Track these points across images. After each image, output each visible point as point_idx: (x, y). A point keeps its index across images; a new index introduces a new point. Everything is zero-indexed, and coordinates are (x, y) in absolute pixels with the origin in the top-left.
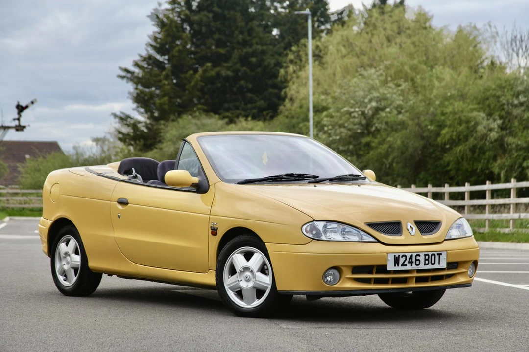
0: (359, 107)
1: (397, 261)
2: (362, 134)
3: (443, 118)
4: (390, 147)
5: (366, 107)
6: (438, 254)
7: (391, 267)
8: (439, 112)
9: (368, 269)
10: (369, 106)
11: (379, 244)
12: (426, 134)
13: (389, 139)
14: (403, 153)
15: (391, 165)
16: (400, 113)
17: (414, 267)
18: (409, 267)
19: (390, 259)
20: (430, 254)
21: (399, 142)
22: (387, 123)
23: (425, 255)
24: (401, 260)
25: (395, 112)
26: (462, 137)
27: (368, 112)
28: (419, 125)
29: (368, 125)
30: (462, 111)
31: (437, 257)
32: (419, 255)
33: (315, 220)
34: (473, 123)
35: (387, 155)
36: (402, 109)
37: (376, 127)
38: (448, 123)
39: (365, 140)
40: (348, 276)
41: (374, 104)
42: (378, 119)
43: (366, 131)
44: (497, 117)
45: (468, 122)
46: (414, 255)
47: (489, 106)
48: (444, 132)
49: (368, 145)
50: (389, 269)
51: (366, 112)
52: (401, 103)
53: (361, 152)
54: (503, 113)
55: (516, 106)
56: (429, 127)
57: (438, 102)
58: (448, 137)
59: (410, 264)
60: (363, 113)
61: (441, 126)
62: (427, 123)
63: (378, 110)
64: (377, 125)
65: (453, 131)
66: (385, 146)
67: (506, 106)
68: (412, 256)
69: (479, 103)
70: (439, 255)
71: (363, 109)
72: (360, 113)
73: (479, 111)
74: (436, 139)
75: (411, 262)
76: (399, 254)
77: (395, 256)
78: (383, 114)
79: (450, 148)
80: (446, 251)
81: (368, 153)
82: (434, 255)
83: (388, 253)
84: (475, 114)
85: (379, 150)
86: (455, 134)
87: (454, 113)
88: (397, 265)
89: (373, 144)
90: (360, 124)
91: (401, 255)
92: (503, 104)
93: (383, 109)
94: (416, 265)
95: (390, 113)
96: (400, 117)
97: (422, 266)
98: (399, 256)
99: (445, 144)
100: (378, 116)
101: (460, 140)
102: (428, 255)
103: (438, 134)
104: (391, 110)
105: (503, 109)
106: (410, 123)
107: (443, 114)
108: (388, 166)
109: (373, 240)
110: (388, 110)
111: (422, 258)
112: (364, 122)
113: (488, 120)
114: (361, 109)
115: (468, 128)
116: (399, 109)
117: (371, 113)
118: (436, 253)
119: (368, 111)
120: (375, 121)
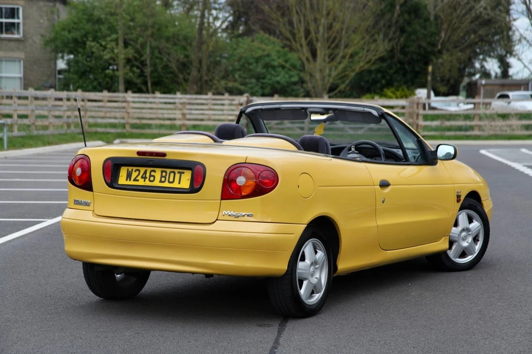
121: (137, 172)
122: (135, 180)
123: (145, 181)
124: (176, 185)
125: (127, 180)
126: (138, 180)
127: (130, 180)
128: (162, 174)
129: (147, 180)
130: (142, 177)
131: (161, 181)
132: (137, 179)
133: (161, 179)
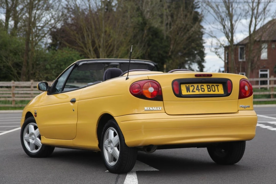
121: (193, 87)
122: (193, 91)
123: (199, 91)
124: (216, 92)
125: (187, 92)
126: (195, 92)
127: (190, 92)
128: (208, 87)
129: (200, 91)
130: (197, 90)
131: (208, 91)
132: (194, 90)
133: (208, 90)
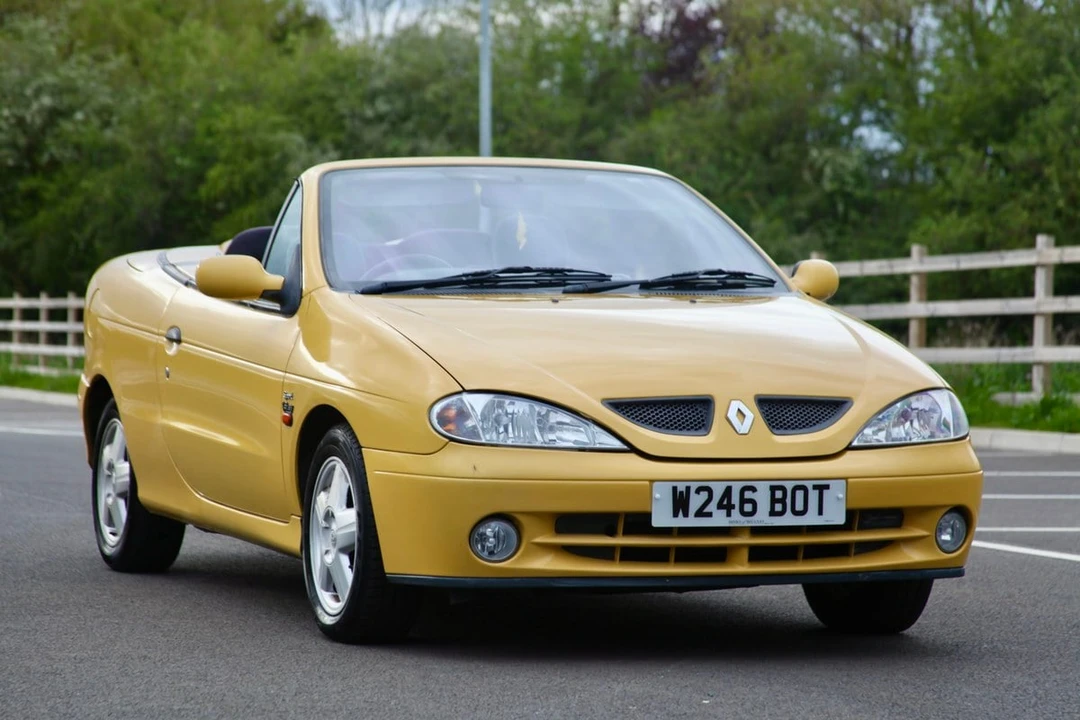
0: (9, 107)
1: (680, 503)
2: (17, 171)
3: (209, 141)
4: (88, 202)
5: (28, 106)
6: (815, 487)
7: (662, 517)
8: (200, 127)
9: (604, 522)
10: (35, 106)
11: (633, 457)
12: (172, 176)
13: (85, 184)
14: (117, 218)
15: (89, 244)
16: (106, 124)
17: (737, 519)
18: (719, 519)
19: (658, 496)
20: (789, 486)
21: (108, 192)
22: (78, 147)
23: (773, 489)
24: (696, 502)
25: (96, 122)
26: (254, 187)
27: (33, 121)
28: (154, 154)
29: (32, 150)
30: (254, 129)
31: (813, 495)
32: (753, 489)
33: (464, 390)
34: (277, 156)
35: (80, 220)
36: (111, 114)
37: (52, 156)
38: (223, 153)
39: (24, 184)
40: (539, 540)
41: (46, 101)
42: (57, 136)
43: (27, 165)
44: (329, 146)
45: (266, 152)
46: (736, 488)
47: (312, 119)
48: (213, 173)
49: (33, 197)
50: (656, 523)
51: (28, 118)
52: (109, 101)
53: (16, 213)
54: (342, 137)
55: (368, 122)
56: (179, 161)
57: (196, 105)
58: (222, 185)
59: (724, 512)
60: (20, 122)
61: (207, 160)
62: (173, 150)
63: (55, 115)
64: (53, 149)
65: (233, 173)
66: (76, 201)
67: (347, 122)
68: (729, 490)
69: (288, 112)
70: (821, 489)
71: (20, 112)
72: (13, 121)
73: (289, 130)
74: (195, 190)
75: (726, 505)
76: (688, 484)
77: (675, 489)
78: (67, 126)
79: (228, 211)
80: (846, 479)
81: (34, 213)
82: (804, 488)
83: (652, 481)
84: (281, 136)
85: (61, 209)
86: (237, 179)
87: (235, 132)
88: (681, 513)
89: (47, 196)
90: (13, 145)
91: (694, 486)
92: (342, 117)
93: (67, 113)
94: (743, 513)
95: (86, 122)
96: (109, 134)
97: (763, 518)
98: (688, 488)
99: (216, 200)
100: (56, 130)
101: (248, 191)
102: (783, 489)
103: (200, 178)
104: (87, 117)
105: (342, 128)
106: (133, 147)
107: (210, 133)
108: (82, 245)
109: (617, 444)
110: (79, 116)
111: (762, 497)
112: (22, 141)
113: (310, 149)
114: (15, 111)
115: (267, 166)
116: (105, 115)
117: (38, 121)
118: (809, 485)
119: (33, 117)
120: (49, 140)
